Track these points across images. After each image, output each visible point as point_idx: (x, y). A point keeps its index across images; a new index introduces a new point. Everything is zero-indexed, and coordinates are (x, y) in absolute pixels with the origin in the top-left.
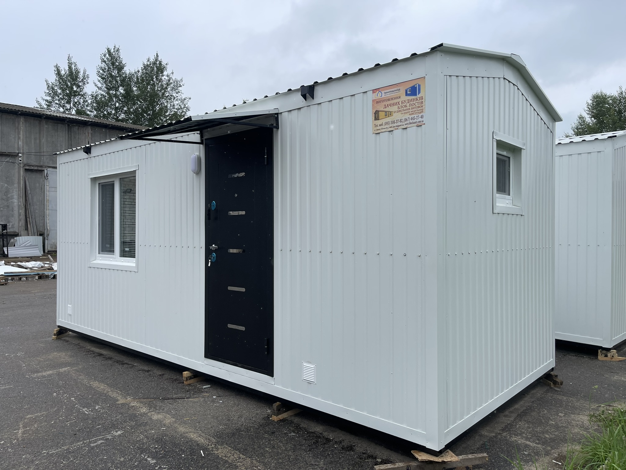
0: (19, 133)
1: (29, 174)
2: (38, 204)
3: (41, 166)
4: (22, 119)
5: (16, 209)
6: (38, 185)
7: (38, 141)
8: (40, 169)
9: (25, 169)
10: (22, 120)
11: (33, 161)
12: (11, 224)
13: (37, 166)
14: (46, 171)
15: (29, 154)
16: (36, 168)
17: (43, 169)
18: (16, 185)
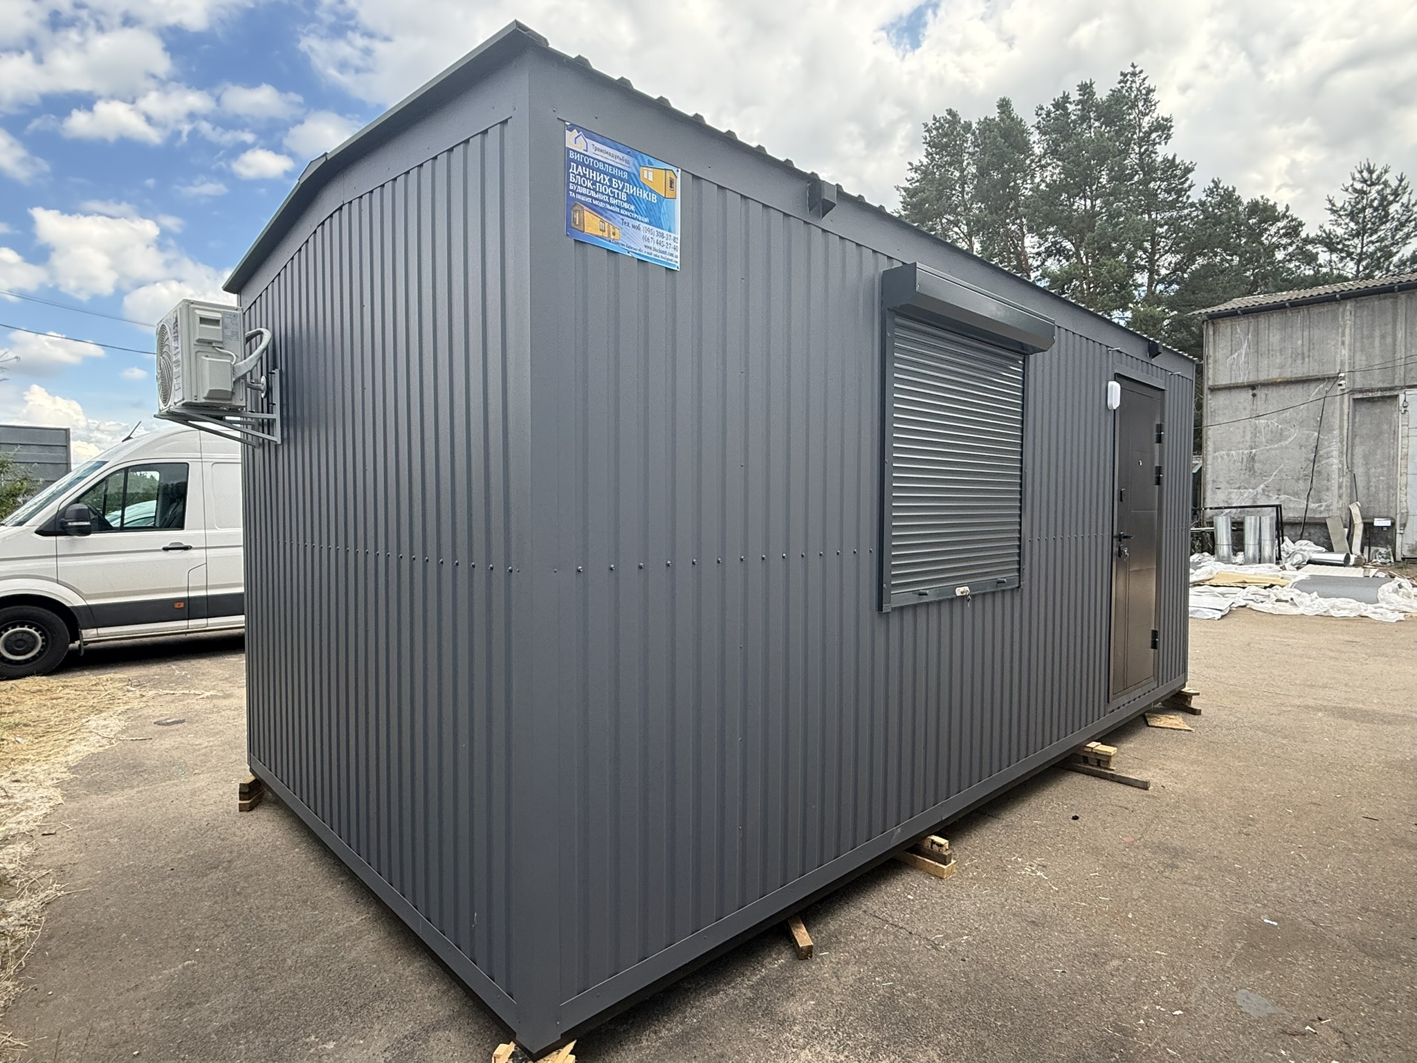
0: (1343, 335)
1: (1364, 408)
2: (1386, 463)
3: (1391, 389)
4: (1349, 306)
5: (1335, 476)
6: (1385, 427)
7: (1389, 340)
8: (1388, 394)
9: (1355, 400)
10: (1348, 308)
11: (1377, 381)
12: (1324, 504)
13: (1381, 389)
14: (1402, 397)
15: (1368, 370)
16: (1379, 394)
17: (1396, 393)
18: (1336, 432)
